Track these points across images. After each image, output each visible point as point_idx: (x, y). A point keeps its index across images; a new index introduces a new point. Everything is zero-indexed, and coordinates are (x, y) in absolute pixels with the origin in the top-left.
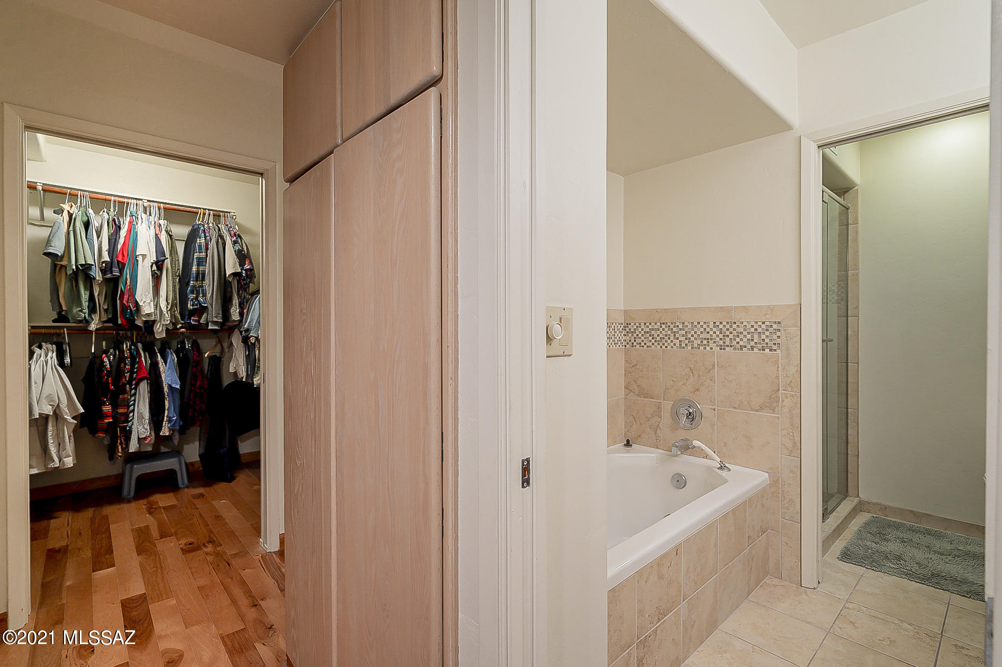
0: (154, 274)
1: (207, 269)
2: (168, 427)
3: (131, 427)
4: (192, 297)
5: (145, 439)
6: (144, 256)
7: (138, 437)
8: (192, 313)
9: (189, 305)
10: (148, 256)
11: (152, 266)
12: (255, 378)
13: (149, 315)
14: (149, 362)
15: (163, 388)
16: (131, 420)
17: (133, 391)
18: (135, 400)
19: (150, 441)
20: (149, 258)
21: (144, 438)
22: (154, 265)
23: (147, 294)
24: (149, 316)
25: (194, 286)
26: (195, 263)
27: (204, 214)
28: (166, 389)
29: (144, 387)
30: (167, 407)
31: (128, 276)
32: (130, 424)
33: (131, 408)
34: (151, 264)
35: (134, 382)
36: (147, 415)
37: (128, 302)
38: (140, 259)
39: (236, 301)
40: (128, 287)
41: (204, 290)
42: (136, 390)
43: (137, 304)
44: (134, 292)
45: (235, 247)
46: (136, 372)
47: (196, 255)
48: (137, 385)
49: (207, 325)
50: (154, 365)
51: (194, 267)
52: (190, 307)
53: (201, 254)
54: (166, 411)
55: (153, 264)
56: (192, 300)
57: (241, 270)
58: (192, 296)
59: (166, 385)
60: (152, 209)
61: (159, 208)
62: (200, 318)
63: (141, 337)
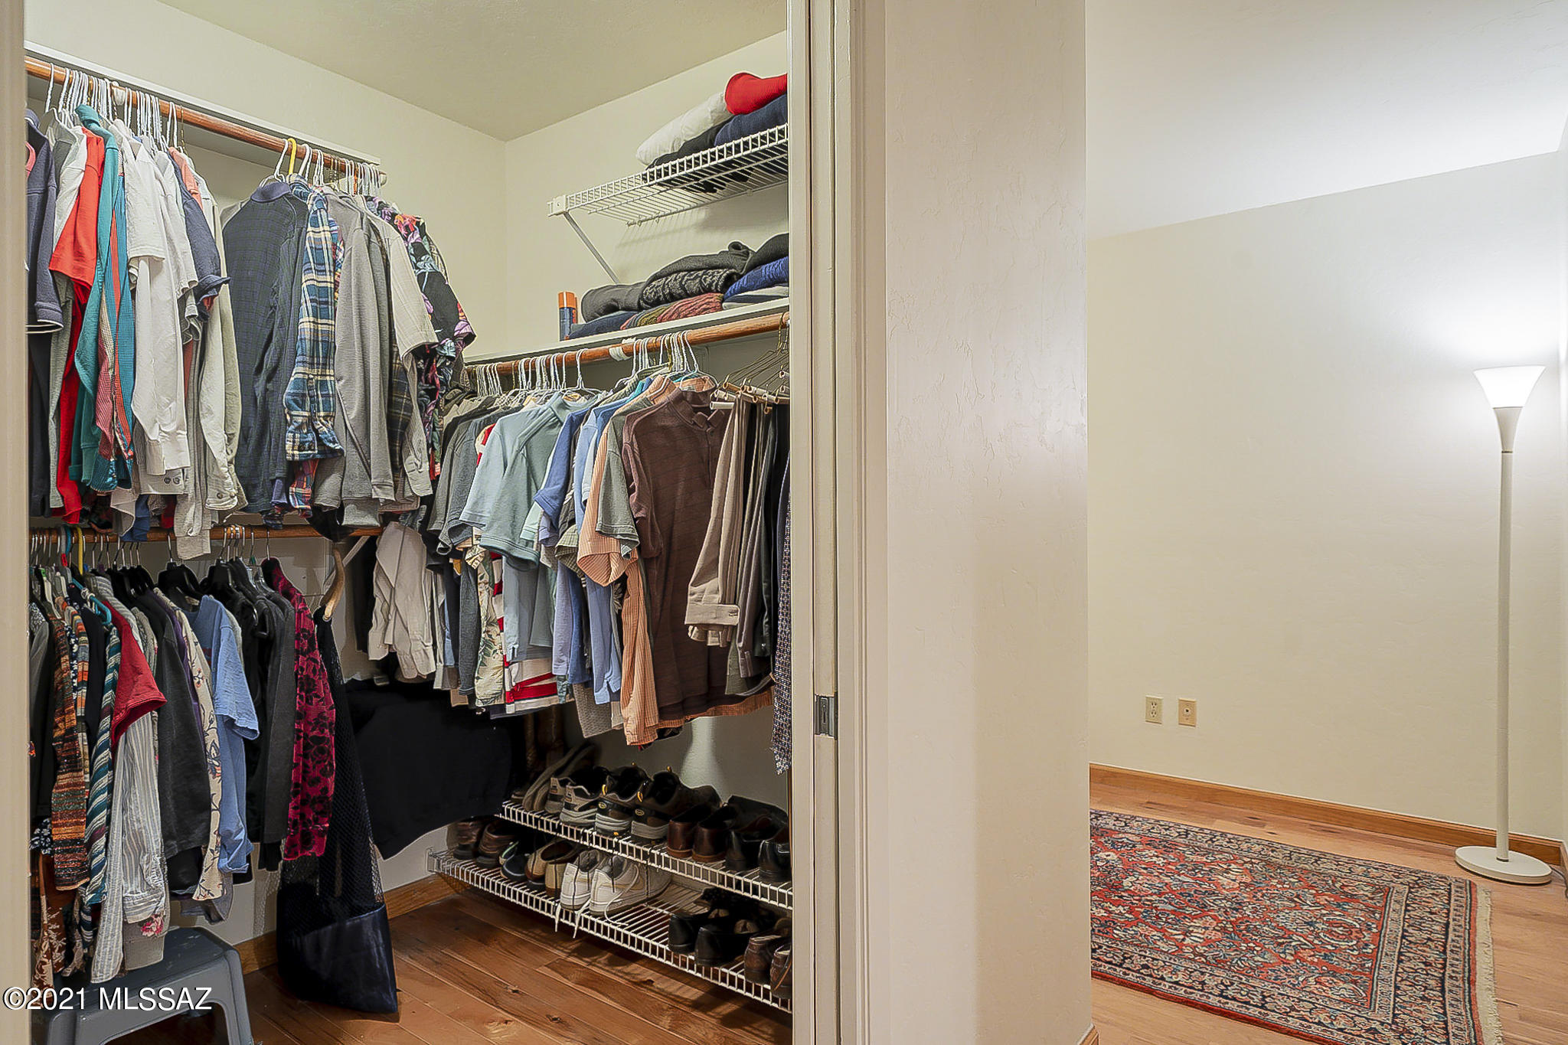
0: (187, 331)
1: (340, 328)
2: (220, 870)
3: (99, 891)
4: (300, 420)
5: (144, 925)
6: (155, 264)
7: (125, 923)
8: (294, 471)
9: (289, 445)
10: (168, 262)
11: (182, 302)
12: (478, 678)
13: (168, 478)
14: (154, 644)
15: (204, 734)
16: (101, 865)
17: (105, 756)
18: (110, 788)
19: (158, 930)
20: (173, 272)
21: (141, 924)
22: (191, 300)
23: (165, 400)
24: (167, 480)
25: (305, 382)
26: (307, 305)
27: (300, 157)
28: (212, 737)
29: (143, 734)
30: (216, 800)
31: (107, 333)
32: (96, 879)
33: (100, 819)
34: (177, 295)
35: (106, 722)
36: (154, 839)
37: (111, 428)
38: (142, 271)
39: (419, 436)
40: (110, 373)
41: (328, 395)
42: (114, 751)
43: (137, 432)
44: (127, 392)
45: (419, 264)
46: (114, 685)
47: (308, 279)
48: (120, 729)
49: (340, 512)
50: (173, 655)
51: (306, 319)
52: (291, 451)
53: (321, 278)
54: (215, 816)
55: (185, 294)
56: (299, 428)
57: (441, 337)
58: (301, 415)
59: (211, 722)
60: (140, 112)
61: (164, 116)
62: (315, 488)
63: (100, 557)
